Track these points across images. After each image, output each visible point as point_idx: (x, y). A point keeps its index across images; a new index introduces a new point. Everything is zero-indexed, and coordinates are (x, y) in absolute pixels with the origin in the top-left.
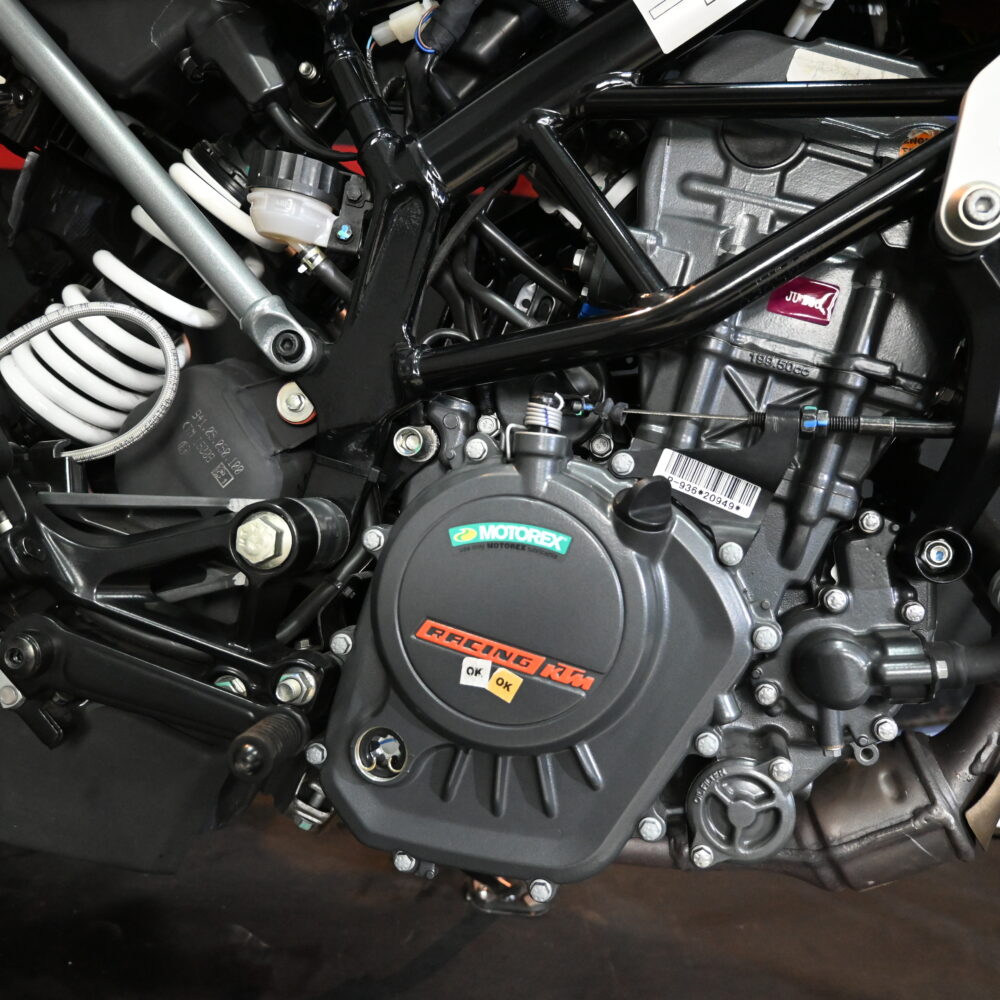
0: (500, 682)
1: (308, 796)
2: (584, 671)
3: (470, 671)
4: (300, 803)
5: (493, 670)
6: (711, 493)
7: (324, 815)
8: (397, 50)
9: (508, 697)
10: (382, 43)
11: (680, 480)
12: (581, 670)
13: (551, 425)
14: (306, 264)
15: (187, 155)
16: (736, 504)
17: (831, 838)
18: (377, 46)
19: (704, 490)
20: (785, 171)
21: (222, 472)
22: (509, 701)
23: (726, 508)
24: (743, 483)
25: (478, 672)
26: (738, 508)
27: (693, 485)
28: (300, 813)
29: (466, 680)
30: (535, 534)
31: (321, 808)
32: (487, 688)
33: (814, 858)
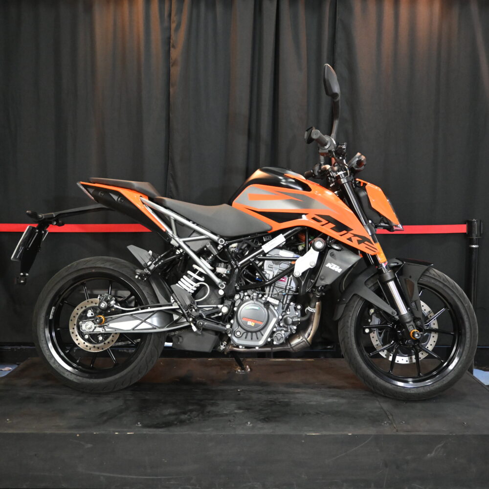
2: (261, 322)
5: (251, 323)
11: (270, 300)
19: (273, 301)
22: (253, 326)
23: (275, 303)
24: (277, 300)
26: (277, 303)
29: (248, 324)
32: (251, 325)
33: (289, 347)
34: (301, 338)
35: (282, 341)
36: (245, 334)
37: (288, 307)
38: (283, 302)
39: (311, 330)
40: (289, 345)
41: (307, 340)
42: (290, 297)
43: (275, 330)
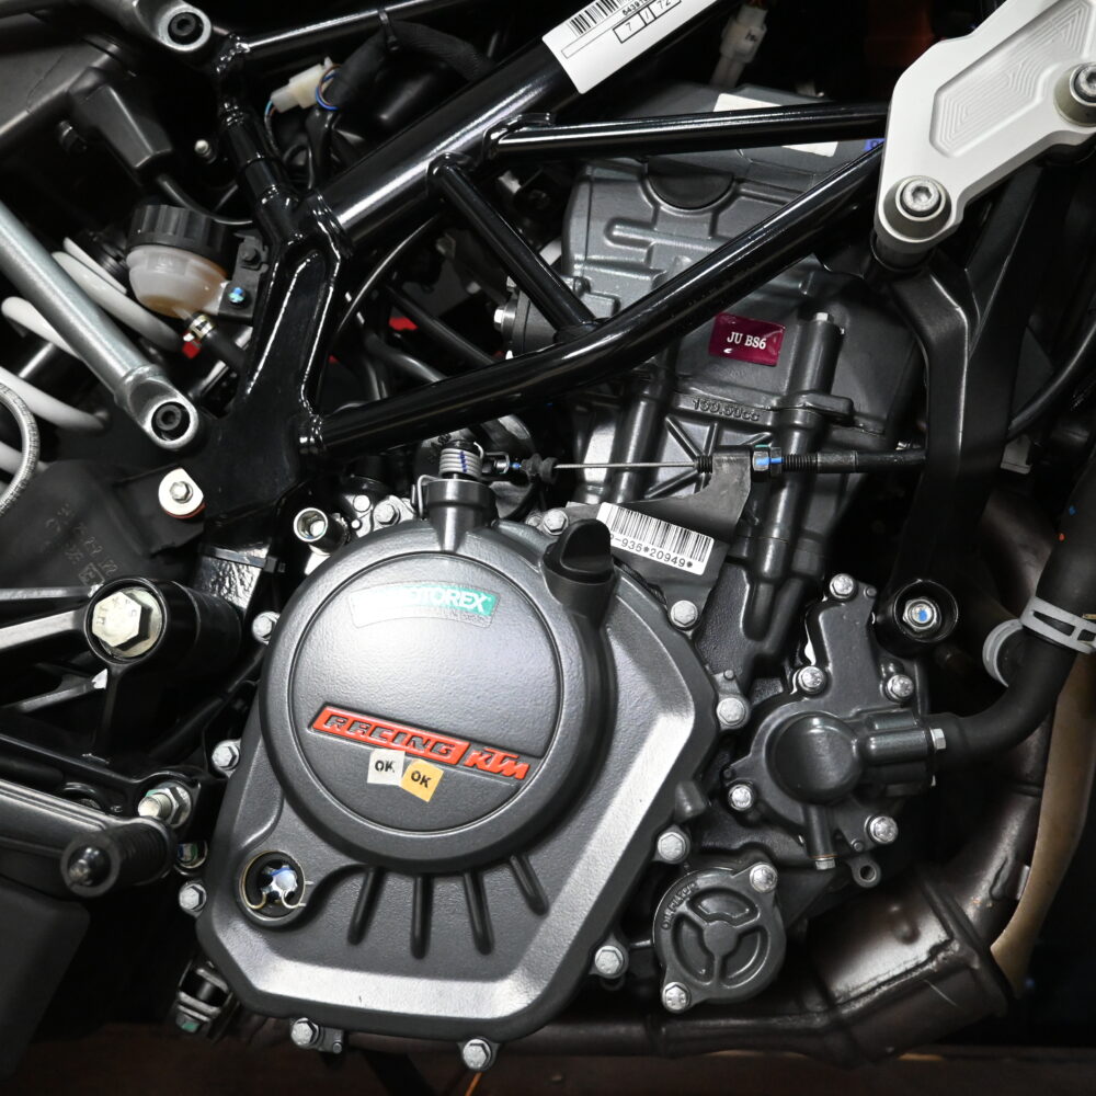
0: (416, 777)
1: (193, 987)
2: (515, 756)
3: (380, 766)
4: (183, 996)
5: (406, 765)
6: (658, 549)
7: (213, 1010)
8: (298, 114)
9: (425, 794)
10: (282, 109)
11: (622, 537)
12: (510, 755)
13: (468, 472)
14: (194, 334)
15: (70, 244)
16: (688, 560)
17: (837, 995)
18: (276, 112)
19: (650, 547)
20: (717, 212)
21: (90, 574)
22: (427, 800)
23: (677, 566)
24: (694, 534)
25: (389, 766)
26: (690, 565)
27: (637, 542)
28: (182, 1008)
29: (374, 777)
30: (453, 595)
31: (210, 1001)
32: (400, 785)
33: (819, 1021)
34: (932, 933)
35: (752, 972)
36: (353, 889)
37: (799, 629)
38: (752, 565)
39: (1024, 855)
40: (814, 1003)
41: (987, 957)
42: (822, 516)
43: (671, 845)
